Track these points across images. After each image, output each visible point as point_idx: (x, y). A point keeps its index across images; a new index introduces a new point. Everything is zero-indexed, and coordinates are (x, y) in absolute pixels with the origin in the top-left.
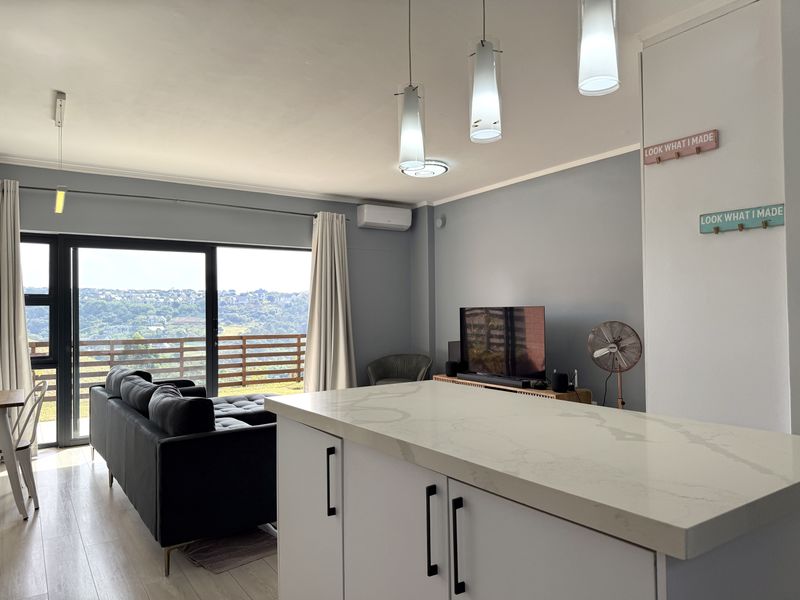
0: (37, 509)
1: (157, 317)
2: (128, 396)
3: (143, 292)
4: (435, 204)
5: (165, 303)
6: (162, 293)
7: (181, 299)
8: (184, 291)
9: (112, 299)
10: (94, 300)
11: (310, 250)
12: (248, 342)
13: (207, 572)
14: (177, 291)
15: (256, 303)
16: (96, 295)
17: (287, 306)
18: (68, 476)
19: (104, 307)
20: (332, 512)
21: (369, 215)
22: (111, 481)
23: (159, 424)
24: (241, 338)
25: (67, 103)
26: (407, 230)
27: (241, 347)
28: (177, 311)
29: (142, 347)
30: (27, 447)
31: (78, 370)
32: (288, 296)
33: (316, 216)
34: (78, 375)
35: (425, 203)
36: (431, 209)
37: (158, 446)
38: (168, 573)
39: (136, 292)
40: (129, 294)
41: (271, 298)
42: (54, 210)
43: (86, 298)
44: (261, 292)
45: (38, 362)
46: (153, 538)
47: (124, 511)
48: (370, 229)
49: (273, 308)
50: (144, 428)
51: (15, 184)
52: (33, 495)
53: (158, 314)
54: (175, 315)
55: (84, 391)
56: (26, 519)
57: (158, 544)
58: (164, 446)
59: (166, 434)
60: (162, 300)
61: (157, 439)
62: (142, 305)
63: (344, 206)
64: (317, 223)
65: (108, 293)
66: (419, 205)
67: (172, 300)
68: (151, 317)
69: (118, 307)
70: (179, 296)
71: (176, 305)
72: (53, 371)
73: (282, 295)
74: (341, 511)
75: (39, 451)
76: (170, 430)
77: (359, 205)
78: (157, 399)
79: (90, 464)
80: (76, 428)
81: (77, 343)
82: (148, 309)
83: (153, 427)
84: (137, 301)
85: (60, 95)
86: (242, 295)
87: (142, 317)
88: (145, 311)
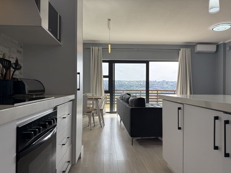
0: (104, 125)
2: (124, 99)
3: (132, 81)
4: (226, 42)
5: (138, 84)
6: (137, 82)
7: (142, 83)
8: (143, 81)
9: (125, 83)
10: (121, 83)
11: (178, 61)
12: (159, 92)
13: (143, 147)
14: (141, 81)
15: (162, 84)
16: (122, 82)
17: (172, 85)
18: (112, 119)
19: (123, 85)
20: (179, 128)
21: (199, 48)
22: (121, 122)
23: (131, 104)
25: (111, 22)
26: (215, 53)
27: (157, 93)
28: (141, 86)
30: (102, 110)
31: (114, 94)
32: (172, 82)
33: (180, 50)
34: (114, 96)
35: (222, 42)
36: (225, 44)
37: (130, 109)
38: (132, 145)
39: (131, 81)
40: (129, 82)
41: (167, 83)
42: (109, 52)
44: (164, 81)
45: (106, 92)
46: (129, 135)
47: (123, 129)
48: (199, 53)
49: (167, 86)
50: (127, 105)
51: (101, 48)
52: (103, 122)
53: (136, 87)
54: (140, 87)
55: (116, 100)
56: (101, 127)
57: (130, 136)
58: (131, 109)
59: (132, 106)
61: (130, 107)
62: (132, 85)
63: (190, 46)
64: (181, 52)
65: (124, 81)
66: (220, 43)
67: (140, 83)
68: (134, 88)
69: (126, 85)
70: (141, 82)
71: (140, 85)
72: (109, 94)
73: (171, 82)
74: (183, 129)
75: (106, 114)
76: (133, 106)
77: (196, 45)
78: (131, 98)
79: (117, 117)
80: (114, 110)
81: (114, 90)
82: (134, 86)
83: (130, 105)
84: (131, 84)
85: (109, 20)
86: (158, 82)
87: (132, 88)
88: (133, 86)
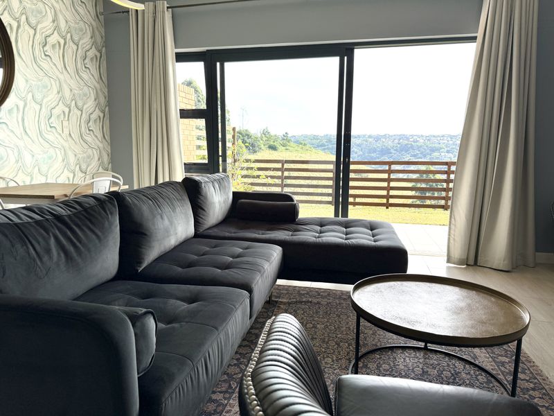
1: (447, 154)
3: (439, 136)
9: (417, 141)
10: (406, 142)
16: (408, 139)
19: (412, 147)
24: (446, 164)
29: (431, 176)
39: (434, 136)
40: (428, 138)
43: (401, 141)
51: (163, 4)
53: (448, 152)
60: (451, 142)
62: (437, 145)
65: (415, 137)
69: (421, 147)
82: (441, 148)
84: (434, 143)
87: (436, 154)
88: (438, 150)
